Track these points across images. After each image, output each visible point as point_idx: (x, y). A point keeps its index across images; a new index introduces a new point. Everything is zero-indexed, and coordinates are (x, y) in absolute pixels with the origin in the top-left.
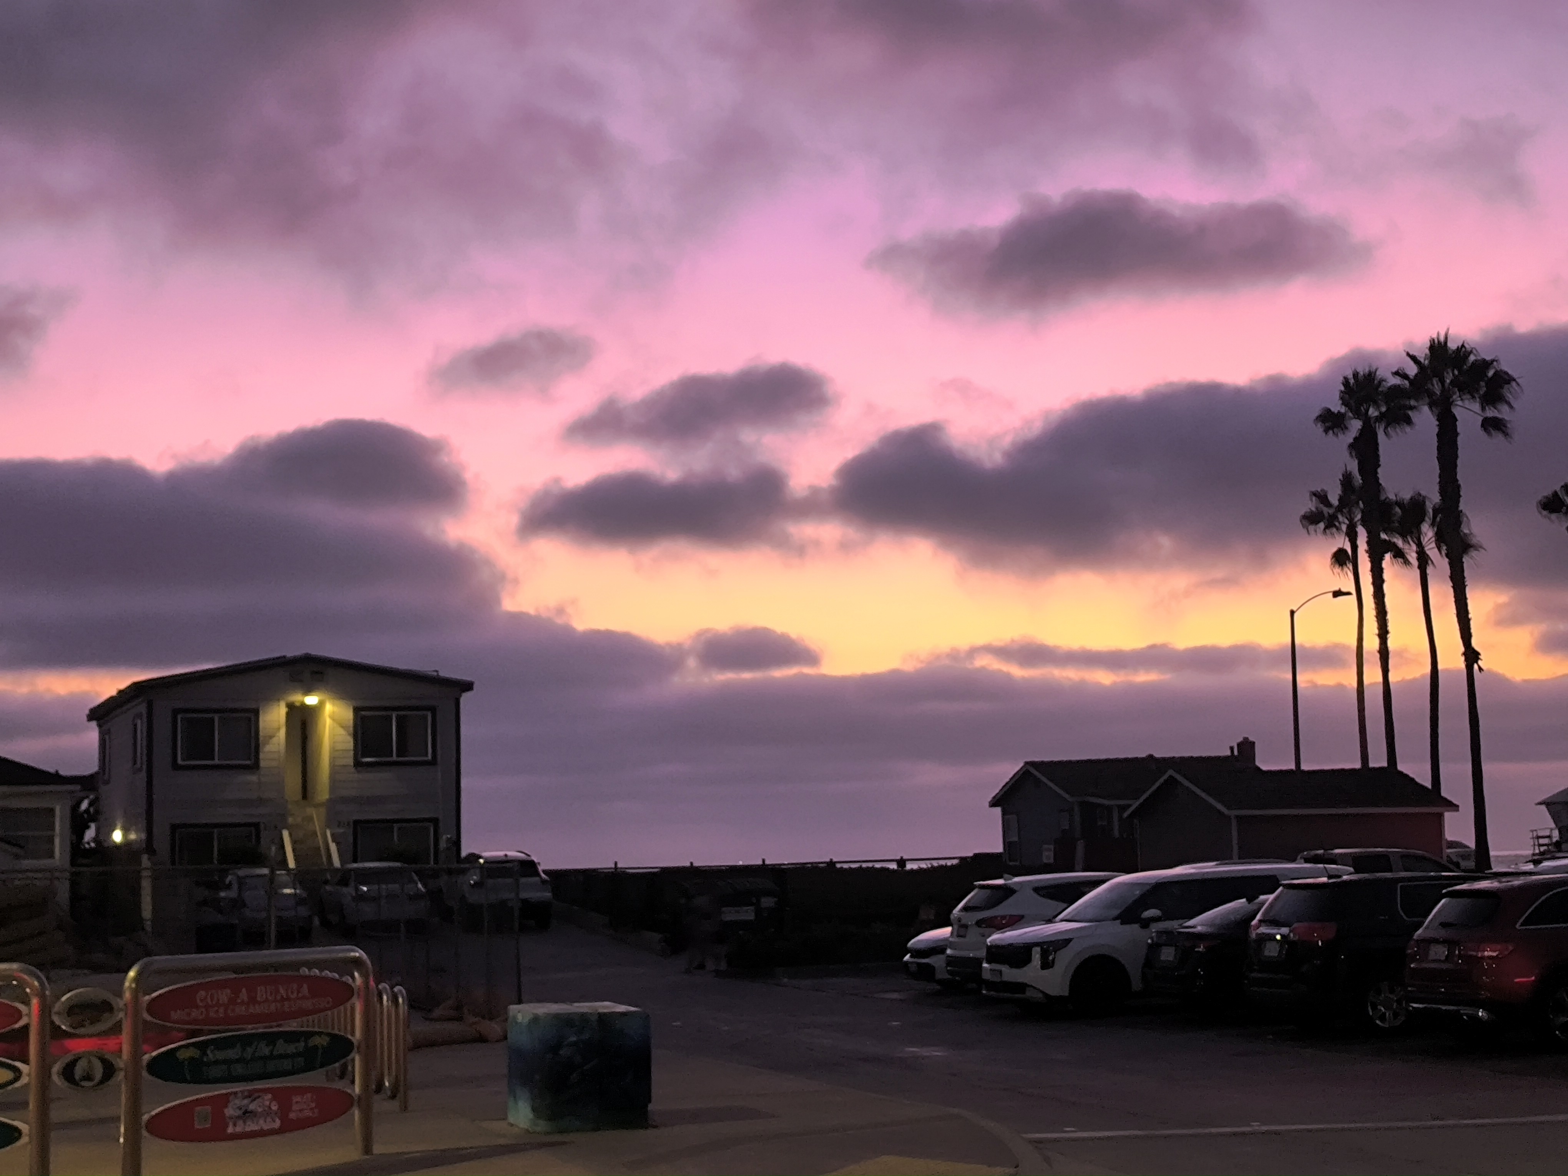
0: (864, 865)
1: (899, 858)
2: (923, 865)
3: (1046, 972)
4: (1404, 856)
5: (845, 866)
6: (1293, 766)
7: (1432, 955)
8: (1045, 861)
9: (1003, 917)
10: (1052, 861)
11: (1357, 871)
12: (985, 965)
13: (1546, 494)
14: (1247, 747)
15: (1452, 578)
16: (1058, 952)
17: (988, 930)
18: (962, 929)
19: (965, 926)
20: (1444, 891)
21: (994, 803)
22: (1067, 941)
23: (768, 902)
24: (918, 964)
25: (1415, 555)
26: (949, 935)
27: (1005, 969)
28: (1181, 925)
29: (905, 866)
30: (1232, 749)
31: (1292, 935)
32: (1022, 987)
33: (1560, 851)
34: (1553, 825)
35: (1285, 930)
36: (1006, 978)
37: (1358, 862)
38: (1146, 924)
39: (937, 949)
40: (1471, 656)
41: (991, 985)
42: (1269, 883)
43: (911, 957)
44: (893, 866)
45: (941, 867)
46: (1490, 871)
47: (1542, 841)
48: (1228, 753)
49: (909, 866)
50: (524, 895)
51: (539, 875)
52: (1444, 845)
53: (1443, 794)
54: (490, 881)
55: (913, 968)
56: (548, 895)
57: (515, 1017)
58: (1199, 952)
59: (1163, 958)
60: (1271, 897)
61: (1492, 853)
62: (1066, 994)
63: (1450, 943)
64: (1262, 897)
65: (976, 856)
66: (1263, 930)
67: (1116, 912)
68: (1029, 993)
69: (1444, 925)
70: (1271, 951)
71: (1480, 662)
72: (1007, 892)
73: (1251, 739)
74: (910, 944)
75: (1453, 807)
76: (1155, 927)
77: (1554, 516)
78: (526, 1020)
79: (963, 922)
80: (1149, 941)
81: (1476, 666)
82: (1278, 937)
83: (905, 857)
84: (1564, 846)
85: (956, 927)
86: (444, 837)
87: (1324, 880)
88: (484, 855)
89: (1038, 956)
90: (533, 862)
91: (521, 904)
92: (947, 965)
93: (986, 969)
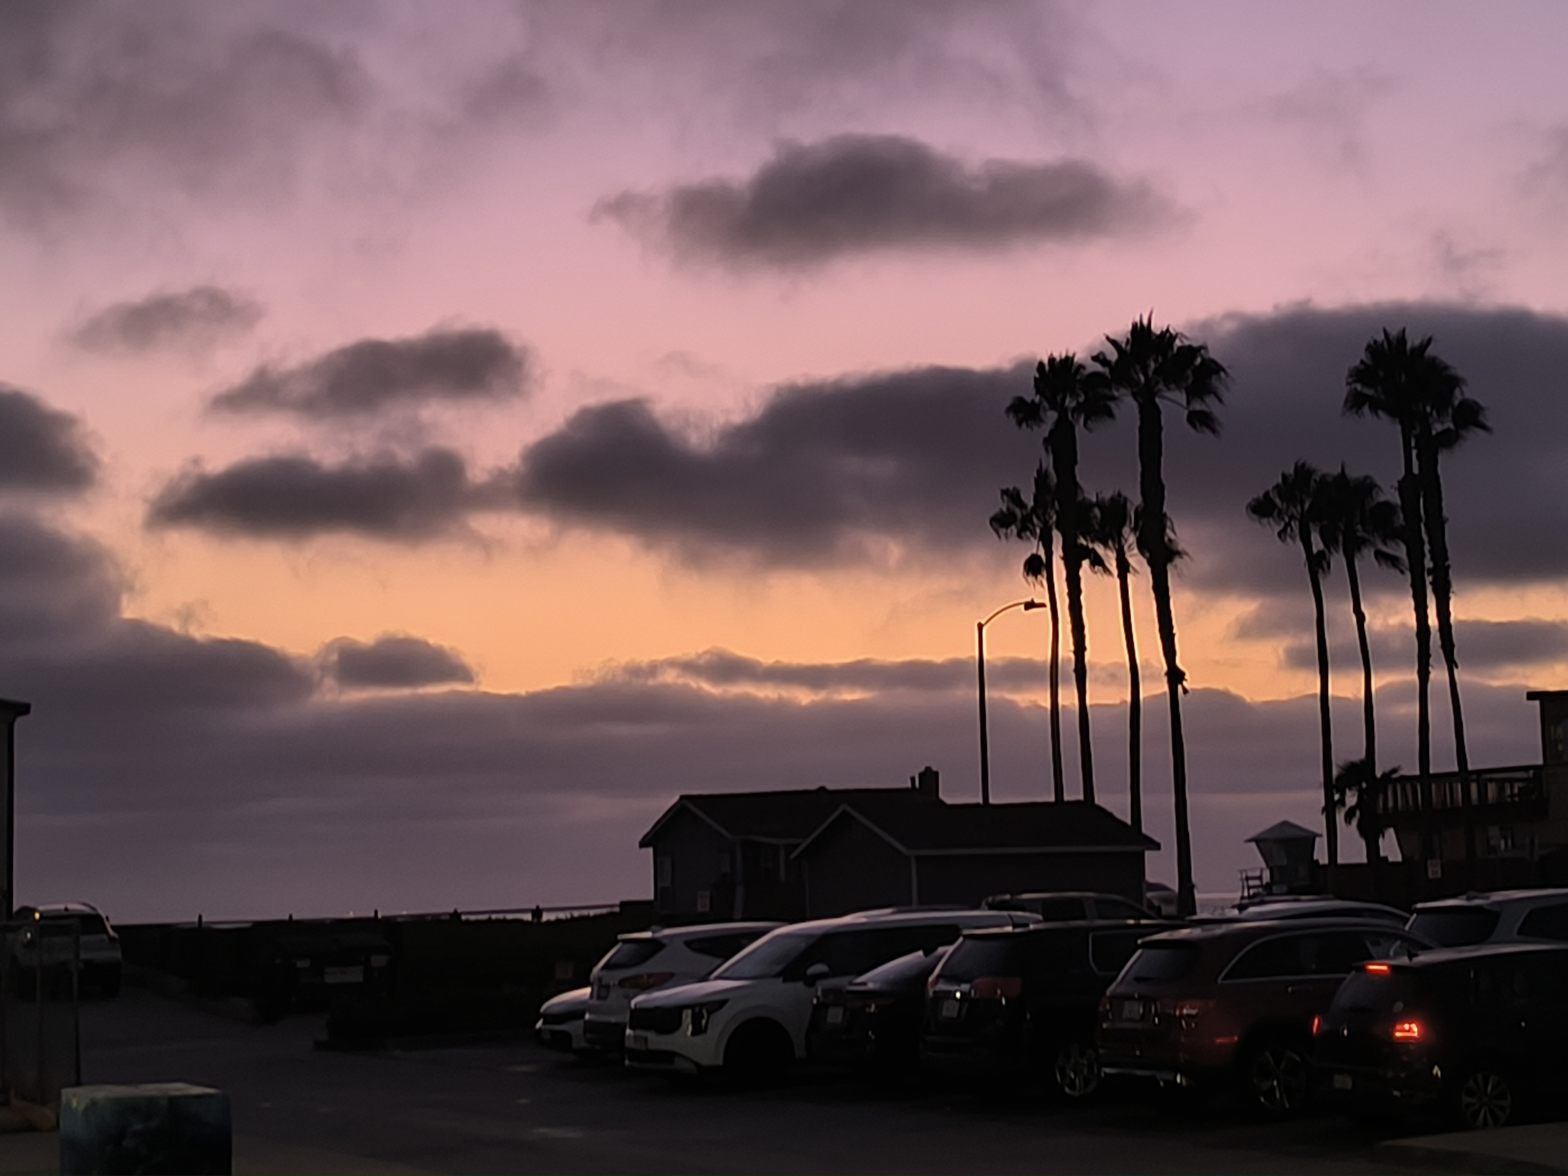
0: (494, 917)
1: (534, 907)
2: (562, 915)
3: (699, 1039)
4: (1097, 901)
5: (472, 918)
6: (980, 800)
7: (1126, 1014)
8: (700, 909)
9: (650, 976)
10: (707, 909)
11: (1046, 919)
12: (628, 1031)
13: (1256, 496)
14: (930, 777)
15: (1155, 588)
16: (712, 1017)
17: (631, 992)
18: (602, 990)
19: (608, 987)
20: (1139, 942)
21: (643, 844)
22: (722, 1003)
23: (379, 961)
24: (552, 1032)
25: (1114, 563)
26: (588, 996)
27: (650, 1035)
28: (849, 982)
29: (540, 916)
30: (913, 780)
31: (973, 992)
32: (670, 1056)
33: (1271, 894)
34: (1264, 865)
35: (965, 987)
36: (651, 1046)
37: (1048, 910)
38: (811, 981)
39: (574, 1012)
40: (1175, 676)
41: (634, 1054)
42: (949, 932)
43: (544, 1023)
44: (528, 917)
45: (582, 918)
46: (1195, 917)
47: (1251, 883)
48: (909, 785)
49: (545, 917)
50: (83, 956)
51: (106, 932)
52: (1144, 887)
53: (1144, 830)
54: (45, 939)
55: (547, 1036)
56: (118, 955)
57: (69, 1104)
58: (870, 1013)
59: (830, 1020)
60: (950, 949)
61: (1198, 896)
62: (720, 1062)
63: (1145, 1000)
64: (941, 950)
65: (623, 905)
66: (942, 986)
67: (778, 968)
68: (679, 1064)
69: (1138, 979)
70: (949, 1011)
71: (1185, 683)
72: (656, 946)
73: (934, 769)
74: (543, 1008)
75: (1156, 846)
76: (820, 986)
77: (1265, 521)
78: (82, 1106)
79: (604, 982)
80: (815, 1001)
81: (1180, 688)
82: (958, 995)
83: (542, 906)
84: (1275, 889)
85: (596, 987)
87: (1009, 929)
88: (41, 908)
89: (689, 1020)
90: (98, 918)
91: (82, 966)
92: (585, 1032)
93: (630, 1036)
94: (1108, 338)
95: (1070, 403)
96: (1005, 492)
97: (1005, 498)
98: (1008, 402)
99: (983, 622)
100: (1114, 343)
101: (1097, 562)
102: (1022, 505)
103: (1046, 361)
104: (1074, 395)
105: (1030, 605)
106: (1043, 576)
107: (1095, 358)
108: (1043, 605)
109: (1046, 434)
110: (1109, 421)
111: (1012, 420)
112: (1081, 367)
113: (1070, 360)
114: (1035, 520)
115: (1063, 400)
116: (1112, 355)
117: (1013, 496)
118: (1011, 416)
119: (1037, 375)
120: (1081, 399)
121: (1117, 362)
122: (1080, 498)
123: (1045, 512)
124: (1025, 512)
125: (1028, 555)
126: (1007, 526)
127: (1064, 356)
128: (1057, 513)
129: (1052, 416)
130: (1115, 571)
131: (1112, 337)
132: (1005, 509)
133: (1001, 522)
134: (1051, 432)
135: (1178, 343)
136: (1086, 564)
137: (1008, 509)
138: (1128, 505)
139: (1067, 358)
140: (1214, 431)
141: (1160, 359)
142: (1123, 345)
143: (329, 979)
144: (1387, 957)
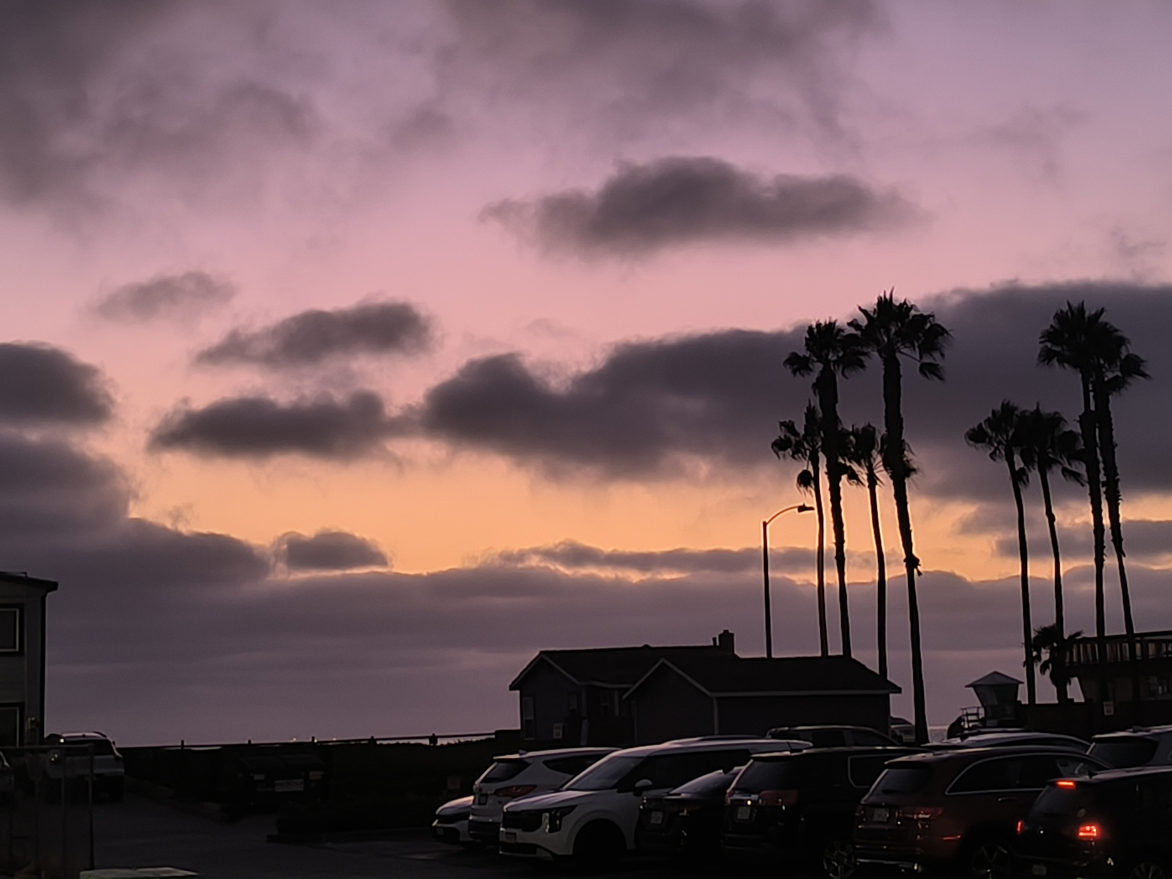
0: (401, 742)
1: (431, 735)
2: (452, 741)
3: (554, 835)
4: (855, 732)
5: (385, 742)
6: (765, 655)
7: (876, 818)
8: (555, 737)
9: (518, 787)
10: (561, 737)
11: (815, 747)
12: (502, 829)
13: (971, 427)
14: (727, 638)
15: (896, 496)
16: (564, 819)
17: (503, 799)
18: (482, 798)
19: (486, 795)
20: (886, 763)
21: (512, 688)
22: (571, 808)
23: (315, 775)
24: (444, 829)
25: (865, 477)
26: (471, 803)
27: (518, 832)
28: (668, 793)
29: (436, 742)
30: (714, 640)
31: (760, 801)
32: (532, 848)
33: (985, 727)
34: (980, 705)
35: (755, 797)
36: (519, 841)
37: (817, 738)
38: (638, 792)
39: (461, 814)
40: (912, 562)
41: (507, 846)
42: (742, 755)
43: (438, 823)
44: (426, 742)
45: (467, 742)
46: (928, 744)
47: (970, 718)
48: (712, 643)
49: (440, 742)
50: (96, 771)
51: (113, 753)
52: (890, 721)
53: (889, 678)
54: (68, 759)
55: (440, 832)
56: (123, 770)
58: (683, 816)
59: (653, 821)
60: (744, 768)
61: (929, 728)
62: (571, 853)
63: (890, 807)
64: (736, 768)
65: (497, 733)
66: (736, 797)
67: (614, 782)
68: (540, 853)
69: (886, 792)
70: (743, 815)
71: (919, 567)
72: (522, 764)
73: (730, 632)
74: (437, 812)
75: (899, 690)
76: (646, 795)
77: (979, 445)
79: (484, 792)
80: (641, 807)
81: (915, 571)
82: (749, 803)
83: (436, 734)
84: (988, 723)
85: (477, 796)
86: (29, 719)
87: (788, 753)
88: (64, 735)
89: (547, 821)
90: (108, 742)
91: (95, 778)
92: (470, 830)
93: (502, 831)
94: (860, 308)
95: (832, 357)
96: (782, 424)
97: (783, 428)
98: (786, 357)
99: (767, 521)
100: (864, 312)
101: (853, 476)
102: (796, 434)
103: (814, 325)
104: (835, 351)
105: (802, 509)
106: (811, 487)
107: (850, 324)
108: (812, 509)
109: (815, 381)
110: (861, 370)
111: (788, 370)
112: (841, 330)
113: (833, 325)
114: (806, 446)
115: (827, 355)
116: (864, 321)
117: (789, 427)
118: (788, 366)
119: (808, 337)
120: (841, 354)
121: (867, 326)
122: (839, 429)
123: (812, 440)
124: (798, 439)
125: (800, 471)
126: (784, 449)
127: (828, 322)
128: (822, 439)
129: (819, 367)
130: (867, 484)
131: (863, 308)
132: (783, 437)
133: (780, 446)
134: (818, 379)
135: (913, 312)
136: (844, 477)
137: (785, 436)
138: (877, 432)
139: (830, 323)
140: (941, 378)
141: (899, 325)
142: (872, 314)
143: (278, 789)
144: (1073, 775)
